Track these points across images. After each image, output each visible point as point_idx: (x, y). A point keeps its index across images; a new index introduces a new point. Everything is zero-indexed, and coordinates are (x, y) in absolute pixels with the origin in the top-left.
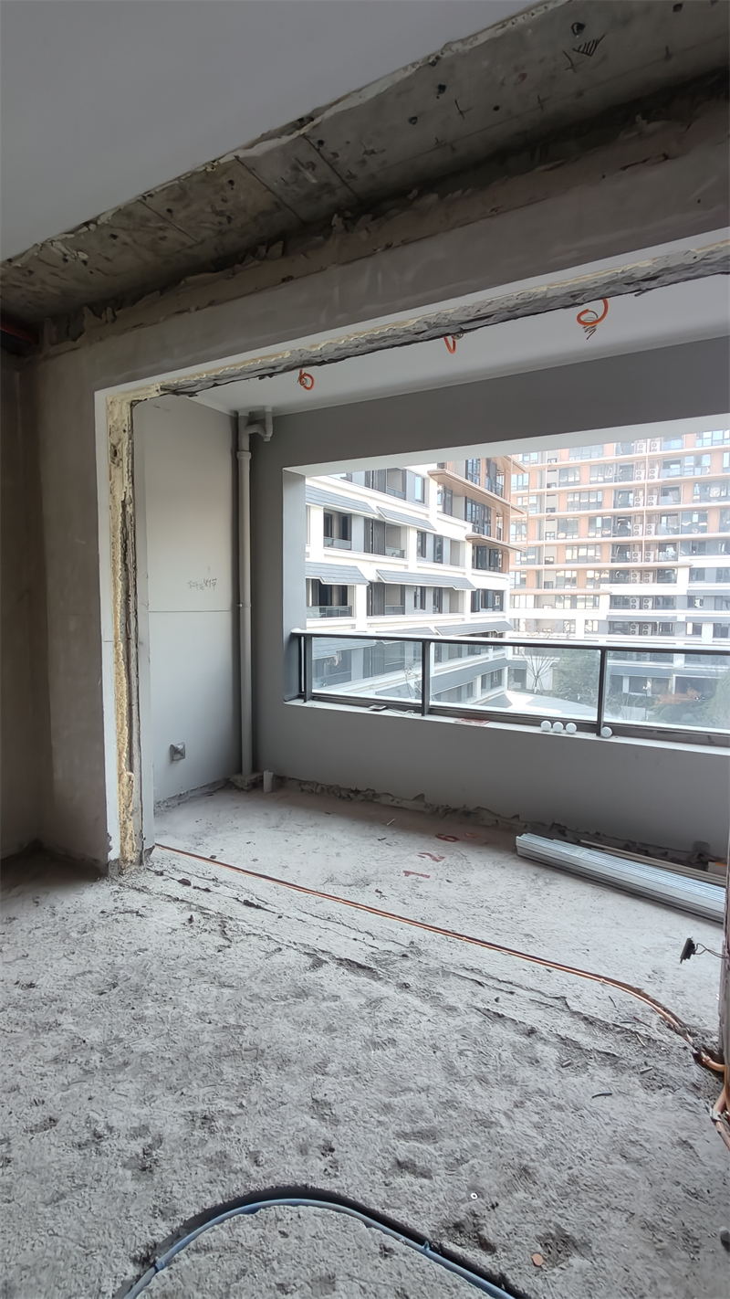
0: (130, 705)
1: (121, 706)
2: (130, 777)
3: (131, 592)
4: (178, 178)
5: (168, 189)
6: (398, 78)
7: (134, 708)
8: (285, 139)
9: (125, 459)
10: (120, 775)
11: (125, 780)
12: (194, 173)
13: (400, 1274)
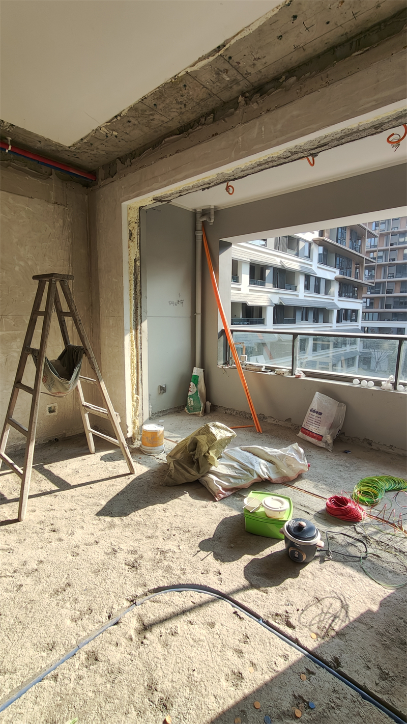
0: (137, 362)
1: (133, 363)
2: (137, 398)
3: (139, 306)
4: (159, 87)
5: (153, 94)
6: (269, 16)
7: (140, 364)
8: (211, 59)
9: (136, 237)
10: (133, 397)
11: (135, 399)
12: (166, 84)
13: (246, 628)
